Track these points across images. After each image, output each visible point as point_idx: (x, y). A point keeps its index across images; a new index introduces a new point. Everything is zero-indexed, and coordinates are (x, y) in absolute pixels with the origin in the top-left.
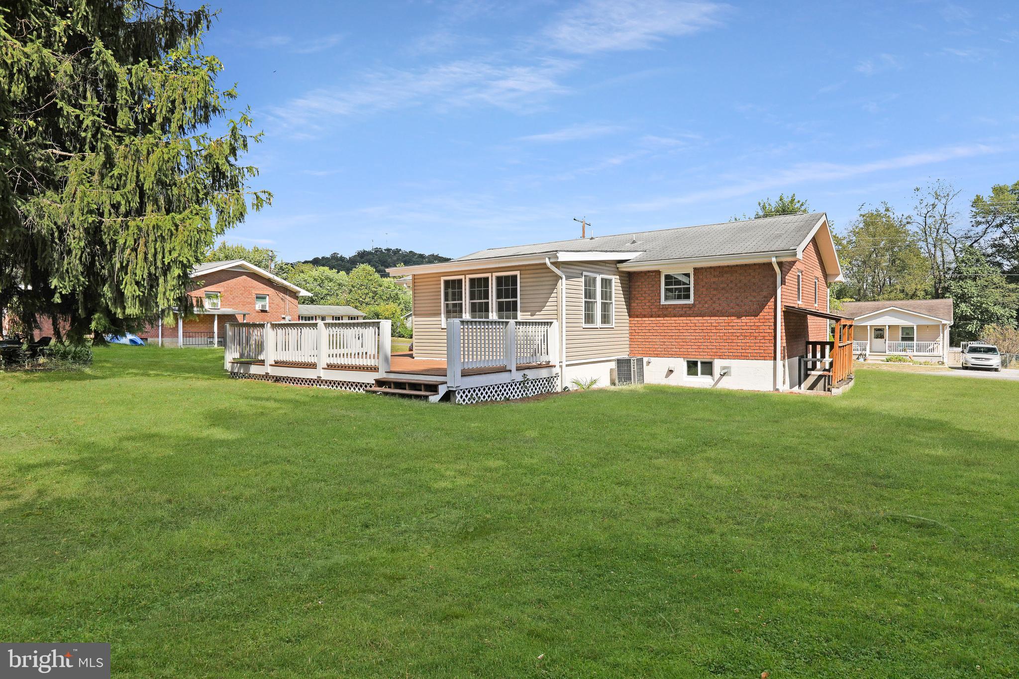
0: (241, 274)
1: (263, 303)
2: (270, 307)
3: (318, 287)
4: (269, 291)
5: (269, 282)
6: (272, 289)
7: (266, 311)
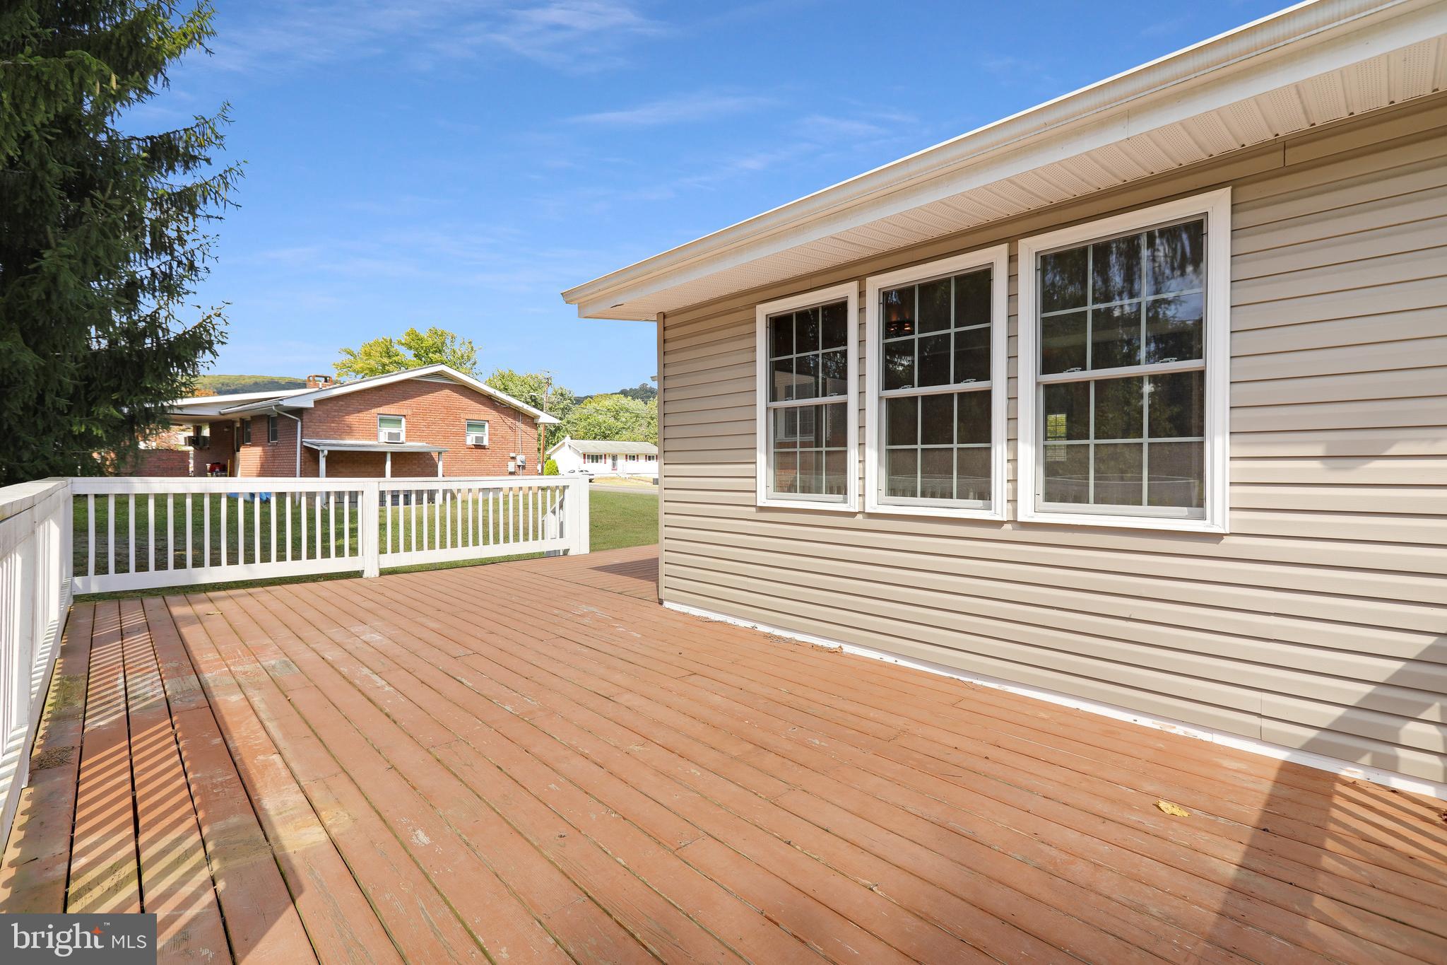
0: (442, 387)
1: (479, 434)
2: (490, 440)
3: (612, 420)
4: (490, 414)
5: (489, 401)
6: (494, 413)
7: (483, 447)
